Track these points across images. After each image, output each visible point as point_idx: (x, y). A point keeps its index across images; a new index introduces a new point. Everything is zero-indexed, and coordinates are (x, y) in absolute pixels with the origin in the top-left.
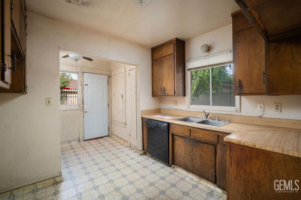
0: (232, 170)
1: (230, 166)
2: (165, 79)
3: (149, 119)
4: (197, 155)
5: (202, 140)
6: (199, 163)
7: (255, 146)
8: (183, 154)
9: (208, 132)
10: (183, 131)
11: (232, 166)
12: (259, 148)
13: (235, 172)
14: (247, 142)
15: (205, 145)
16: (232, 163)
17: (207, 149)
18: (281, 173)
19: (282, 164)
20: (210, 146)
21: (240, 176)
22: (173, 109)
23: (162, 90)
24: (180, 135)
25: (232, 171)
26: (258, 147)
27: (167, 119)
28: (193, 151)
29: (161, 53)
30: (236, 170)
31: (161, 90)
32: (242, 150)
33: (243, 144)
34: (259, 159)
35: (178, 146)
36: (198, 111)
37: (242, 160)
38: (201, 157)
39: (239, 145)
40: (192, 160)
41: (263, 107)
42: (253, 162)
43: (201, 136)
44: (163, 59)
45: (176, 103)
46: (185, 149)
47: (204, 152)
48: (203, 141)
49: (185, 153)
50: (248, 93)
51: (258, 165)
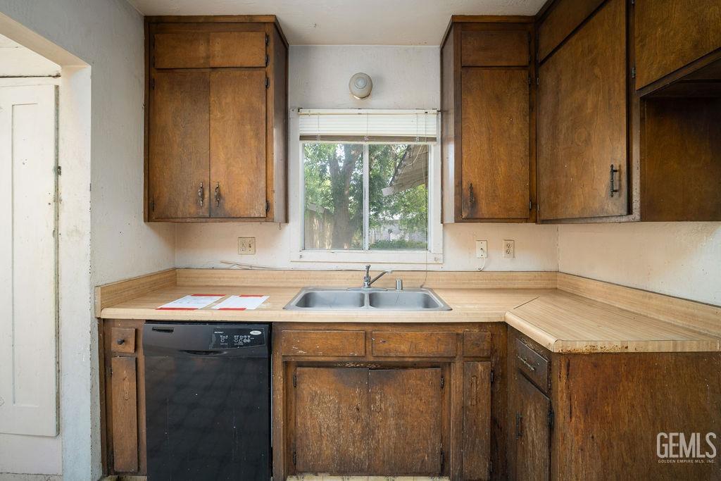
0: (573, 430)
1: (568, 419)
2: (222, 156)
3: (149, 321)
4: (386, 410)
5: (407, 359)
6: (394, 432)
7: (627, 348)
8: (333, 423)
9: (426, 332)
10: (335, 343)
11: (573, 419)
12: (634, 351)
13: (580, 432)
14: (610, 343)
15: (413, 371)
16: (573, 410)
17: (419, 382)
18: (671, 397)
19: (672, 375)
20: (427, 370)
21: (593, 437)
22: (235, 267)
23: (207, 196)
24: (323, 359)
25: (573, 433)
26: (631, 350)
27: (253, 308)
28: (370, 401)
29: (202, 50)
30: (582, 426)
31: (203, 195)
32: (596, 366)
33: (602, 348)
34: (633, 377)
35: (312, 400)
36: (334, 267)
37: (596, 394)
38: (400, 414)
39: (590, 355)
40: (368, 432)
41: (485, 249)
42: (621, 389)
43: (404, 347)
44: (214, 76)
45: (248, 245)
46: (339, 403)
47: (410, 396)
48: (411, 360)
49: (339, 420)
50: (487, 217)
51: (630, 394)
